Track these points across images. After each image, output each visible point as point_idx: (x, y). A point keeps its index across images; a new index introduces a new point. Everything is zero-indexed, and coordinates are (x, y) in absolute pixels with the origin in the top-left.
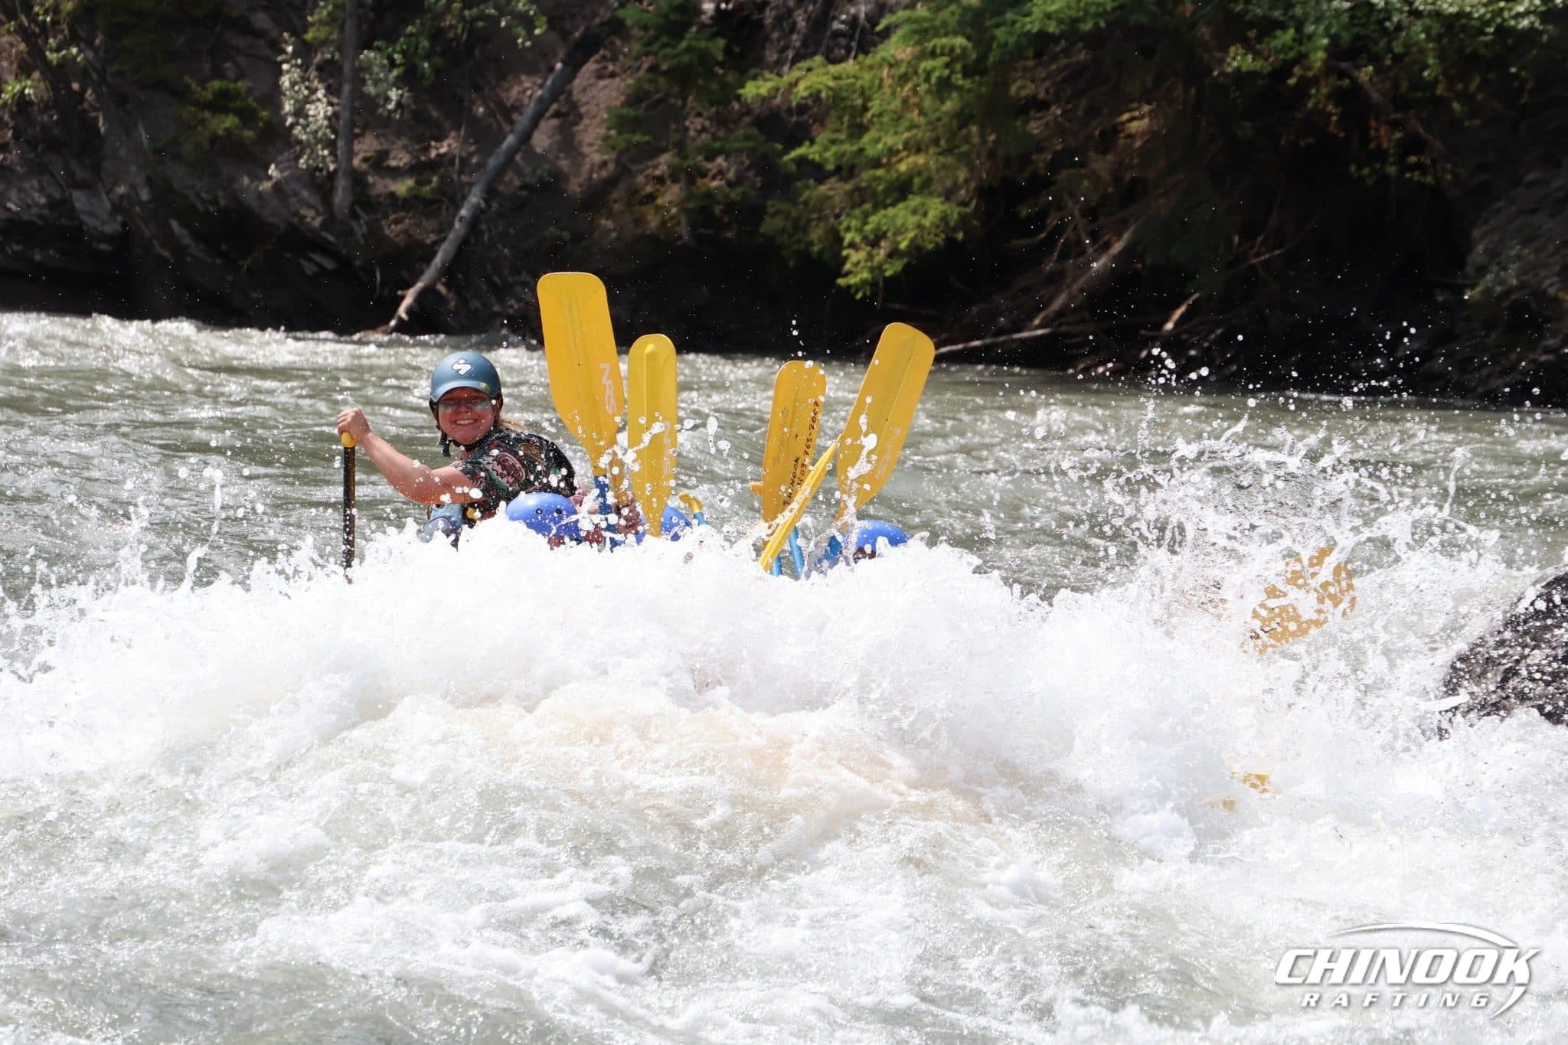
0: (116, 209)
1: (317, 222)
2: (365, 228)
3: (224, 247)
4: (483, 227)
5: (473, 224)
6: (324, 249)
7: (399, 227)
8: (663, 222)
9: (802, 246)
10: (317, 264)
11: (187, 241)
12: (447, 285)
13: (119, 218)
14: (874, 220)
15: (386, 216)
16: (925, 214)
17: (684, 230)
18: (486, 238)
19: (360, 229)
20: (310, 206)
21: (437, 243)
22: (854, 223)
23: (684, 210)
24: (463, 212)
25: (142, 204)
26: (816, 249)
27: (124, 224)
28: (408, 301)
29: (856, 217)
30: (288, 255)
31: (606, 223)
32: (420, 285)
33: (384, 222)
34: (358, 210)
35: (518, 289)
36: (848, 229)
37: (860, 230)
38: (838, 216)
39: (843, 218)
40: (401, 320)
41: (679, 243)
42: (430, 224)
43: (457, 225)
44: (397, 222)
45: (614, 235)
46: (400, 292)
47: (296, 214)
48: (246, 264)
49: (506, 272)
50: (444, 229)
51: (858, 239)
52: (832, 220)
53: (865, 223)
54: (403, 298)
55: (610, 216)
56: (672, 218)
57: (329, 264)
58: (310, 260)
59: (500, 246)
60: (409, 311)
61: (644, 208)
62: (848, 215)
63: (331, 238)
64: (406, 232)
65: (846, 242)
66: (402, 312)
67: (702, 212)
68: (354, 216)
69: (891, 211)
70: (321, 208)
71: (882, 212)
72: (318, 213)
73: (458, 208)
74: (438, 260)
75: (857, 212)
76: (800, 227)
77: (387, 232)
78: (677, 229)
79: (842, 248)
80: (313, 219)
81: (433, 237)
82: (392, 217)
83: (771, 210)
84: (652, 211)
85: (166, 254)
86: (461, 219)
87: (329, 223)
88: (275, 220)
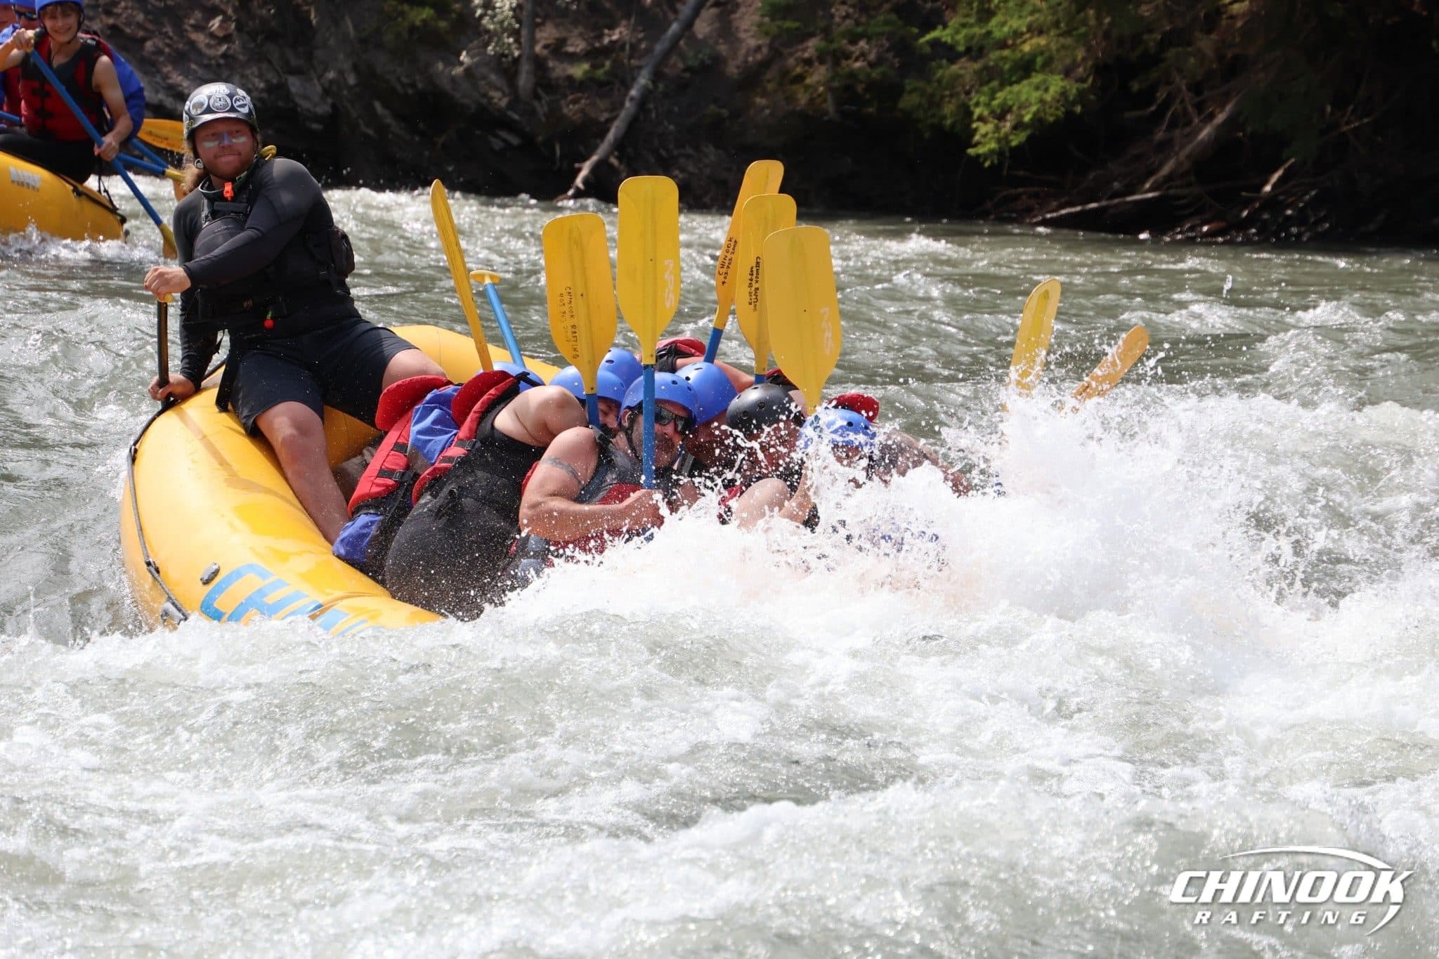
0: (327, 92)
1: (504, 103)
2: (546, 108)
3: (421, 125)
4: (651, 106)
5: (642, 103)
6: (509, 126)
7: (577, 107)
8: (812, 100)
9: (936, 121)
10: (504, 140)
11: (389, 120)
12: (618, 158)
13: (330, 101)
14: (1000, 95)
15: (565, 96)
16: (1047, 90)
17: (830, 106)
18: (654, 115)
19: (541, 109)
20: (497, 89)
21: (610, 121)
22: (983, 99)
23: (830, 89)
24: (633, 92)
25: (350, 88)
26: (949, 122)
27: (334, 106)
28: (584, 173)
29: (984, 94)
30: (478, 132)
31: (760, 101)
32: (595, 158)
33: (563, 102)
34: (540, 91)
35: (682, 161)
36: (977, 104)
37: (988, 105)
38: (968, 93)
39: (973, 94)
40: (578, 189)
41: (826, 118)
42: (602, 104)
43: (628, 104)
44: (575, 102)
45: (767, 111)
46: (577, 165)
47: (485, 95)
48: (441, 140)
49: (671, 146)
50: (616, 107)
51: (986, 113)
52: (963, 96)
53: (993, 98)
54: (579, 170)
55: (764, 94)
56: (820, 95)
57: (515, 140)
58: (497, 136)
59: (666, 123)
60: (585, 182)
61: (794, 87)
62: (977, 92)
63: (516, 117)
64: (582, 111)
65: (975, 116)
66: (579, 182)
67: (847, 91)
68: (537, 97)
69: (1016, 88)
70: (507, 90)
71: (1008, 89)
72: (504, 95)
73: (628, 88)
74: (611, 136)
75: (985, 89)
76: (934, 103)
77: (565, 111)
78: (824, 106)
79: (972, 121)
80: (500, 99)
81: (605, 116)
82: (570, 97)
83: (908, 88)
84: (802, 90)
85: (371, 132)
86: (632, 99)
87: (515, 102)
88: (466, 101)
